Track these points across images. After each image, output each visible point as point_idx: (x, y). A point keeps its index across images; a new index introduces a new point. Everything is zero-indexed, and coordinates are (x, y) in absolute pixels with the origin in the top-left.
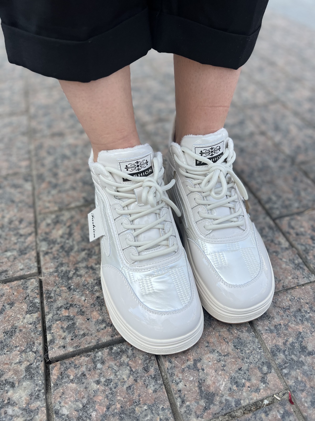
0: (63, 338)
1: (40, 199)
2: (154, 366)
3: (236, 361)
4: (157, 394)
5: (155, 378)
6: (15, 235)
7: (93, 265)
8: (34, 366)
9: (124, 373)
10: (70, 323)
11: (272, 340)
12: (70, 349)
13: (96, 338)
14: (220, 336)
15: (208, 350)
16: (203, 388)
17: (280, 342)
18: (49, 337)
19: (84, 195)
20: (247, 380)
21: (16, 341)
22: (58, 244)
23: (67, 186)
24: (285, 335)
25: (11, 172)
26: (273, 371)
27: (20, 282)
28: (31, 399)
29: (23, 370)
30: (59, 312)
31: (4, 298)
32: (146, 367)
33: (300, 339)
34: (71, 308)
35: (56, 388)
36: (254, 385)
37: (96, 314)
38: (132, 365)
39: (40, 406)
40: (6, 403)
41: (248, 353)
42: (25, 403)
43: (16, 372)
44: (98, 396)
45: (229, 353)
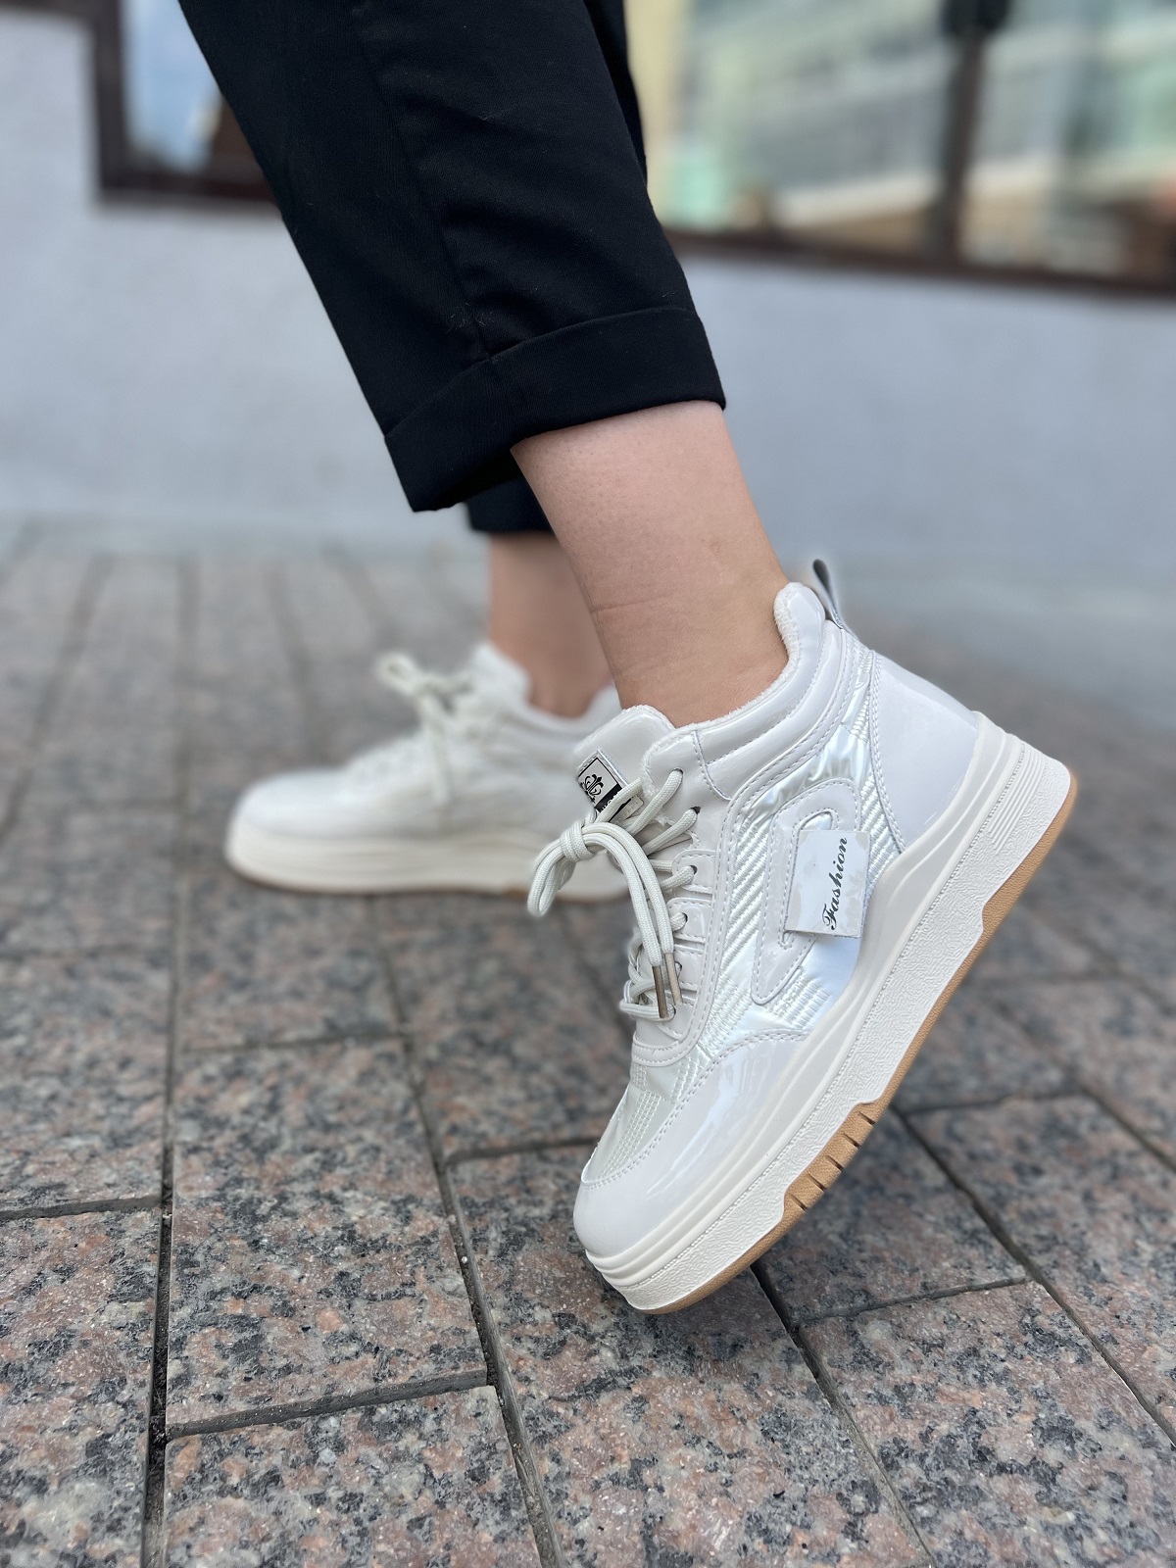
0: (219, 1375)
1: (189, 1011)
2: (503, 1470)
3: (769, 1474)
4: (506, 1548)
5: (504, 1504)
6: (102, 1097)
7: (337, 1190)
8: (115, 1441)
9: (405, 1481)
10: (248, 1335)
11: (885, 1424)
12: (240, 1406)
13: (326, 1382)
14: (719, 1401)
15: (681, 1436)
16: (656, 1540)
17: (910, 1432)
18: (173, 1368)
19: (329, 1012)
20: (802, 1526)
21: (66, 1370)
22: (234, 1128)
23: (281, 986)
24: (925, 1414)
25: (109, 941)
26: (883, 1507)
27: (101, 1218)
28: (94, 1529)
29: (80, 1448)
30: (214, 1304)
31: (44, 1254)
32: (478, 1468)
33: (975, 1428)
34: (255, 1296)
35: (180, 1505)
36: (822, 1542)
37: (331, 1317)
38: (433, 1460)
39: (121, 1551)
40: (11, 1536)
41: (807, 1454)
42: (75, 1539)
43: (56, 1453)
44: (314, 1537)
45: (744, 1451)
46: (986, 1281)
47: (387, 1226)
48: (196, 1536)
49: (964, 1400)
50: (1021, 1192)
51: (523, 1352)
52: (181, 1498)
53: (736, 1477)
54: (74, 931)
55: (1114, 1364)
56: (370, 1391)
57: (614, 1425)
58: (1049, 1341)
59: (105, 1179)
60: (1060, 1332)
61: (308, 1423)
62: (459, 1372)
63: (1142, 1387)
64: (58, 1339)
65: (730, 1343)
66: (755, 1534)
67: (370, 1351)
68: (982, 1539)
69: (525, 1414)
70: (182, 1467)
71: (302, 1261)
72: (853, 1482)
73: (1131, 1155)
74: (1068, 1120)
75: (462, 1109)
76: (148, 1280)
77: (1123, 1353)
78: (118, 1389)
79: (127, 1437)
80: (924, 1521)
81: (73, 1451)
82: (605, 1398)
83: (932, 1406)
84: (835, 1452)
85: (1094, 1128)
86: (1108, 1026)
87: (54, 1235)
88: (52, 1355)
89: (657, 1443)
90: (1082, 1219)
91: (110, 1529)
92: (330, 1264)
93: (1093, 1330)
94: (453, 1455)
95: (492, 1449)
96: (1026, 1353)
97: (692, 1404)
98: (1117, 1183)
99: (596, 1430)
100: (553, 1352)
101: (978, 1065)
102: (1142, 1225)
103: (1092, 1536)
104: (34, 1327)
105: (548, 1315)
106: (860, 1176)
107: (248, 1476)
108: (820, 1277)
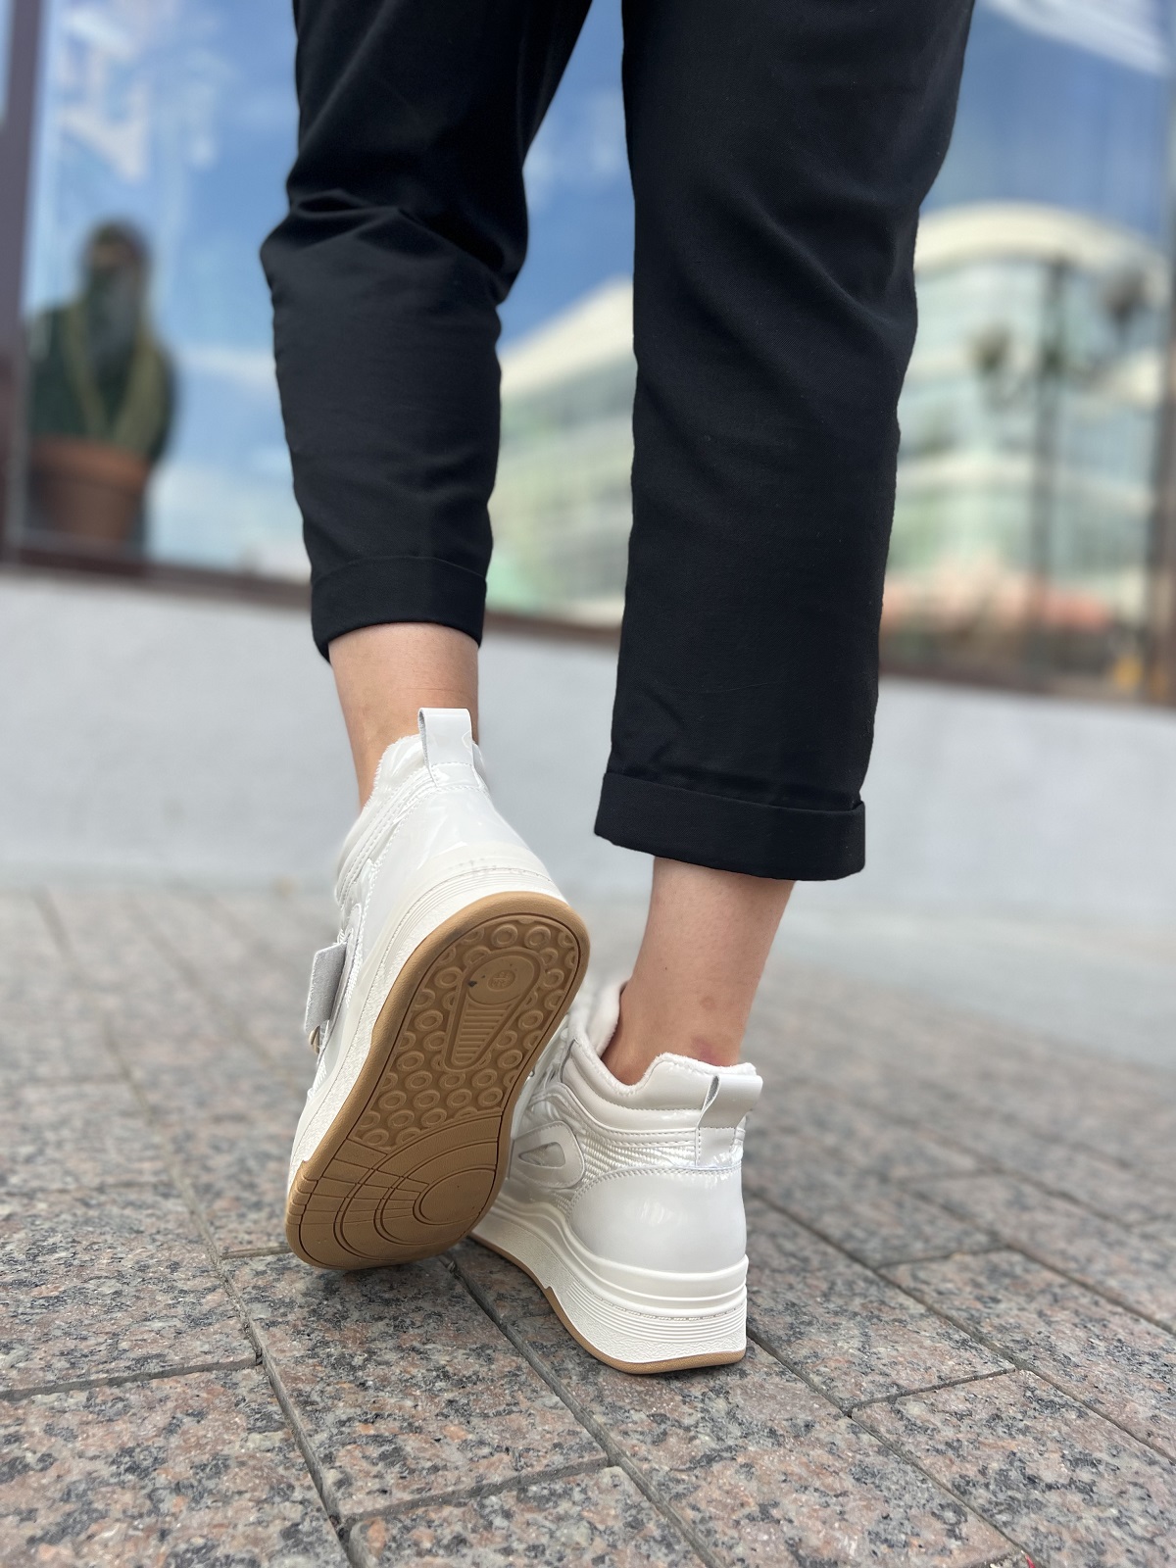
46: (987, 1372)
47: (477, 1366)
50: (989, 1314)
51: (635, 1442)
52: (385, 1560)
53: (847, 1509)
54: (72, 1174)
55: (1107, 1417)
56: (514, 1478)
57: (733, 1483)
58: (1050, 1405)
59: (197, 1347)
60: (1057, 1399)
61: (474, 1503)
62: (586, 1460)
63: (1133, 1429)
64: (214, 1462)
65: (802, 1424)
66: (878, 1543)
67: (501, 1451)
68: (1053, 1531)
69: (654, 1483)
70: (375, 1540)
71: (411, 1395)
72: (940, 1505)
73: (1062, 1286)
74: (1005, 1266)
76: (277, 1417)
77: (1109, 1409)
78: (288, 1492)
79: (314, 1524)
80: (1005, 1524)
81: (269, 1538)
82: (716, 1467)
83: (979, 1453)
85: (1027, 1271)
86: (1010, 1204)
87: (172, 1390)
88: (216, 1473)
89: (773, 1492)
90: (1043, 1328)
92: (437, 1396)
93: (1081, 1397)
94: (608, 1515)
95: (638, 1508)
96: (1037, 1414)
97: (790, 1465)
98: (1060, 1304)
99: (720, 1488)
100: (660, 1440)
101: (919, 1235)
102: (1090, 1329)
103: (1135, 1522)
104: (188, 1455)
105: (642, 1416)
106: (857, 1310)
107: (438, 1542)
108: (855, 1377)
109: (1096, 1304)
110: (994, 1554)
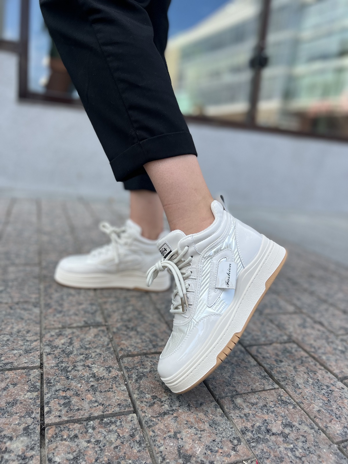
0: (59, 411)
1: (46, 319)
2: (139, 434)
3: (211, 435)
4: (141, 454)
5: (140, 443)
6: (22, 340)
7: (90, 364)
8: (31, 427)
9: (113, 437)
10: (67, 401)
11: (242, 423)
12: (66, 419)
13: (89, 413)
14: (197, 417)
15: (187, 426)
16: (181, 451)
17: (249, 425)
18: (46, 409)
19: (85, 319)
20: (220, 448)
21: (16, 409)
22: (60, 349)
23: (71, 312)
24: (253, 421)
25: (22, 300)
26: (242, 443)
27: (24, 371)
28: (27, 449)
29: (21, 429)
30: (57, 393)
31: (8, 380)
32: (132, 434)
33: (266, 424)
34: (68, 391)
35: (50, 443)
36: (226, 452)
37: (90, 397)
38: (120, 432)
39: (34, 455)
40: (3, 451)
41: (221, 430)
42: (21, 452)
43: (15, 430)
44: (88, 451)
45: (205, 430)
46: (268, 388)
47: (105, 374)
48: (55, 451)
49: (263, 417)
50: (277, 366)
51: (144, 405)
52: (50, 441)
53: (202, 436)
54: (11, 297)
55: (303, 409)
56: (101, 415)
57: (169, 423)
58: (285, 403)
59: (24, 361)
60: (288, 401)
61: (85, 423)
62: (126, 410)
63: (310, 414)
64: (13, 402)
65: (200, 403)
66: (208, 450)
67: (101, 405)
68: (268, 451)
69: (144, 421)
70: (50, 434)
71: (81, 382)
72: (234, 437)
73: (306, 357)
74: (290, 349)
75: (124, 344)
76: (38, 387)
77: (304, 406)
78: (31, 414)
79: (34, 426)
80: (253, 447)
81: (19, 430)
82: (166, 417)
83: (254, 419)
84: (229, 430)
85: (296, 351)
86: (299, 326)
87: (10, 375)
88: (12, 406)
89: (181, 428)
90: (293, 373)
91: (31, 449)
92: (89, 383)
93: (297, 401)
94: (125, 431)
95: (136, 429)
96: (279, 406)
97: (190, 418)
98: (302, 364)
99: (164, 425)
100: (151, 405)
101: (265, 335)
102: (309, 375)
103: (298, 450)
104: (7, 399)
105: (150, 396)
106: (233, 362)
107: (69, 436)
108: (223, 387)
109: (315, 365)
110: (245, 458)
